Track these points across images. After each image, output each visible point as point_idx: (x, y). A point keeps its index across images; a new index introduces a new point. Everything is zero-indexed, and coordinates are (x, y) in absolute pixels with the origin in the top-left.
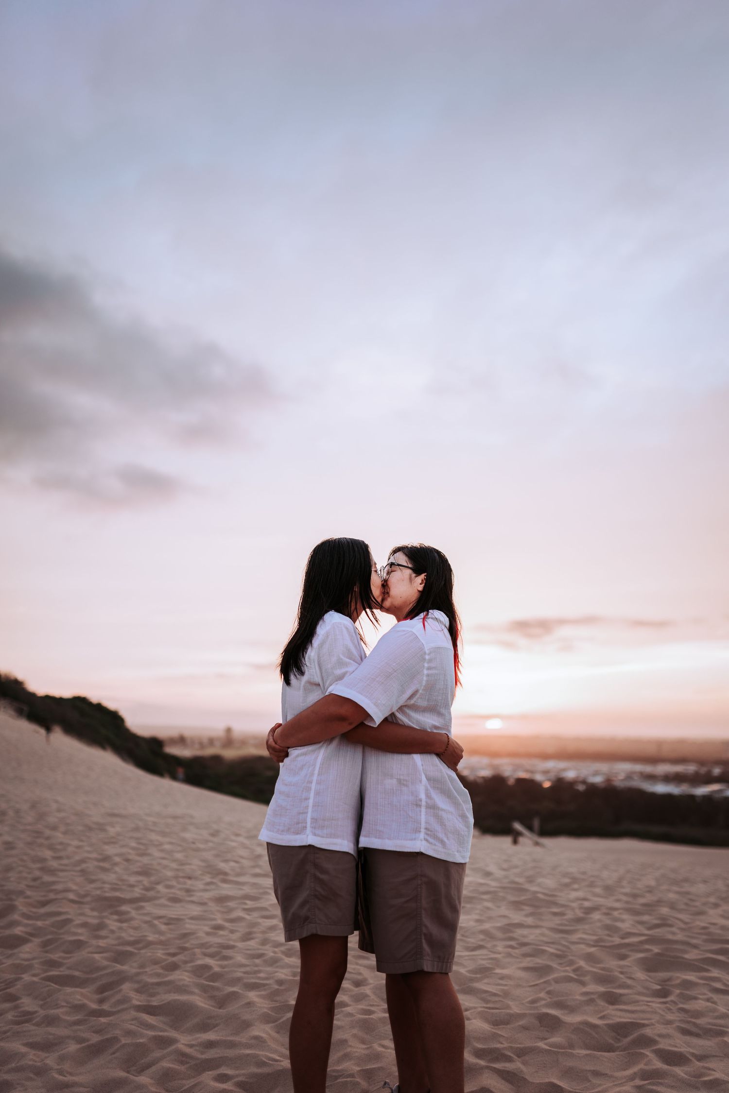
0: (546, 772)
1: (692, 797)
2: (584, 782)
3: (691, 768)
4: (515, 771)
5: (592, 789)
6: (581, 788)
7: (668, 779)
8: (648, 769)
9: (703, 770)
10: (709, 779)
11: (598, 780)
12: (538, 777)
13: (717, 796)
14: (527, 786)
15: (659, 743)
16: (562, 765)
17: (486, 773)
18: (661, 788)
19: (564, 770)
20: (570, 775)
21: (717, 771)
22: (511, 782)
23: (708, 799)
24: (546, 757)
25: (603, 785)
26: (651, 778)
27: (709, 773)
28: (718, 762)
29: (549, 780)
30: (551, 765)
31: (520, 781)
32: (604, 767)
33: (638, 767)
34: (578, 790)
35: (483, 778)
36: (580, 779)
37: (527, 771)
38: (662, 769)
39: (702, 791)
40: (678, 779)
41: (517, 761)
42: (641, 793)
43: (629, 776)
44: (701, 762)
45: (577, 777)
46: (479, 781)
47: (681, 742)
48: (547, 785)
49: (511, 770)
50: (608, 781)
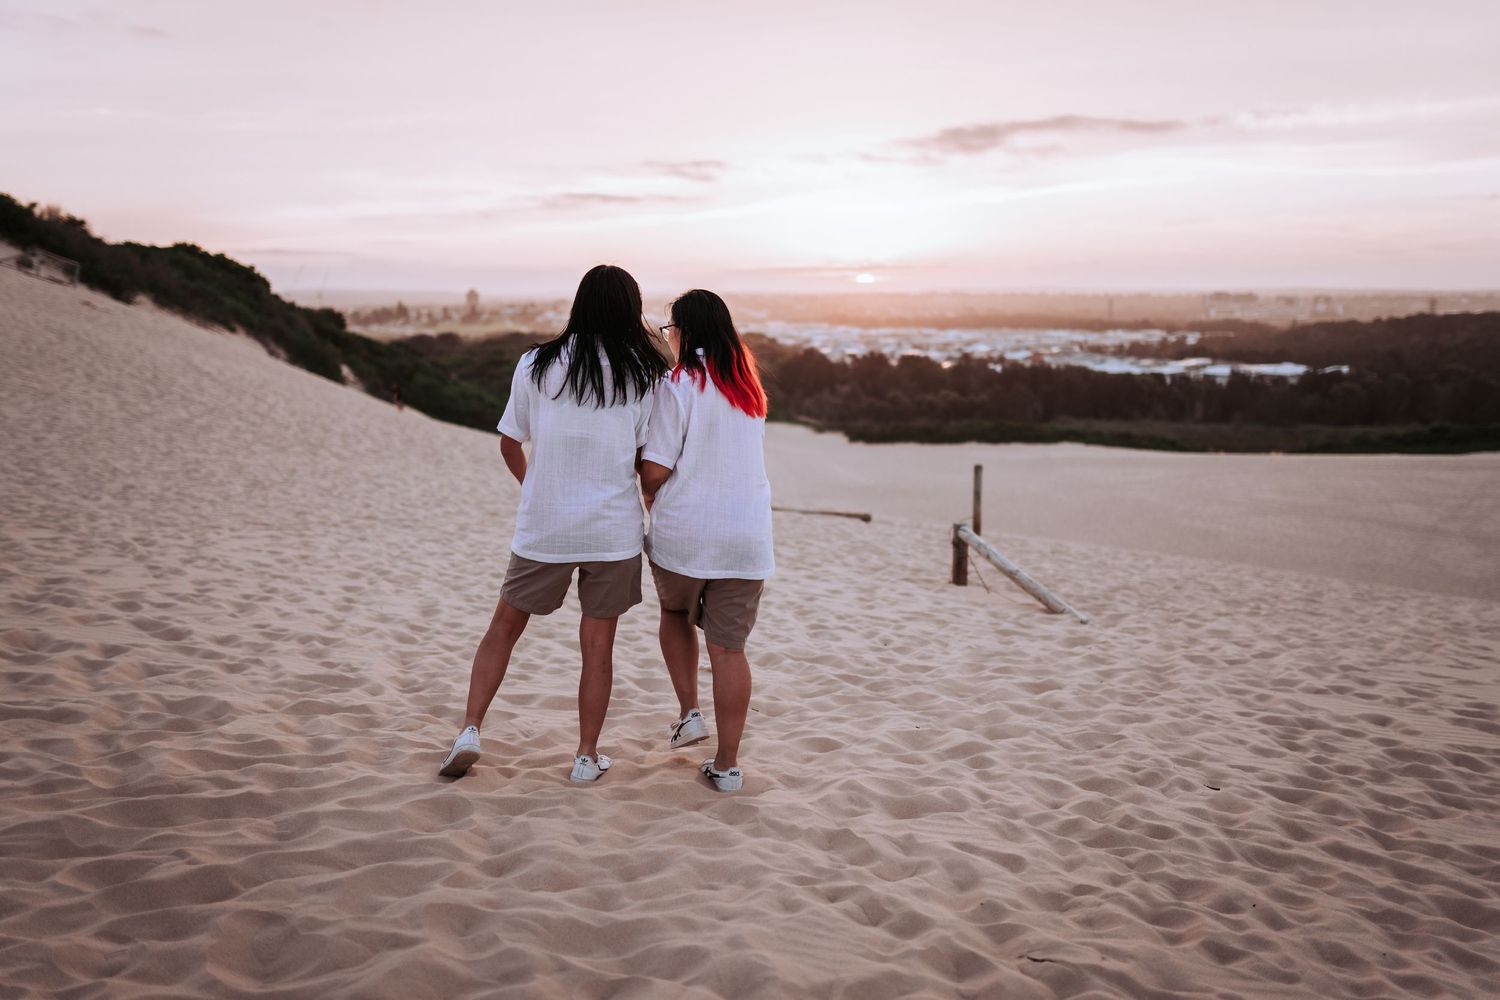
0: (945, 347)
1: (1160, 377)
2: (1001, 360)
3: (1155, 336)
4: (899, 345)
5: (1014, 371)
6: (998, 368)
7: (1120, 352)
8: (1093, 338)
9: (1172, 339)
10: (1181, 352)
11: (1021, 356)
12: (934, 355)
13: (1192, 374)
14: (918, 369)
15: (1111, 300)
16: (968, 335)
17: (860, 351)
18: (1114, 366)
19: (969, 343)
20: (980, 350)
21: (1192, 339)
22: (894, 363)
23: (1181, 380)
24: (944, 324)
25: (1028, 364)
26: (1098, 350)
27: (1182, 341)
28: (1193, 327)
29: (949, 359)
30: (951, 335)
31: (906, 360)
32: (1030, 337)
33: (1079, 336)
34: (993, 371)
35: (853, 356)
36: (995, 355)
37: (916, 347)
38: (1114, 337)
39: (1172, 368)
40: (1137, 351)
41: (902, 331)
42: (1084, 372)
43: (1066, 351)
44: (1170, 328)
45: (989, 353)
46: (848, 361)
47: (1142, 297)
48: (946, 365)
49: (895, 346)
50: (1037, 356)
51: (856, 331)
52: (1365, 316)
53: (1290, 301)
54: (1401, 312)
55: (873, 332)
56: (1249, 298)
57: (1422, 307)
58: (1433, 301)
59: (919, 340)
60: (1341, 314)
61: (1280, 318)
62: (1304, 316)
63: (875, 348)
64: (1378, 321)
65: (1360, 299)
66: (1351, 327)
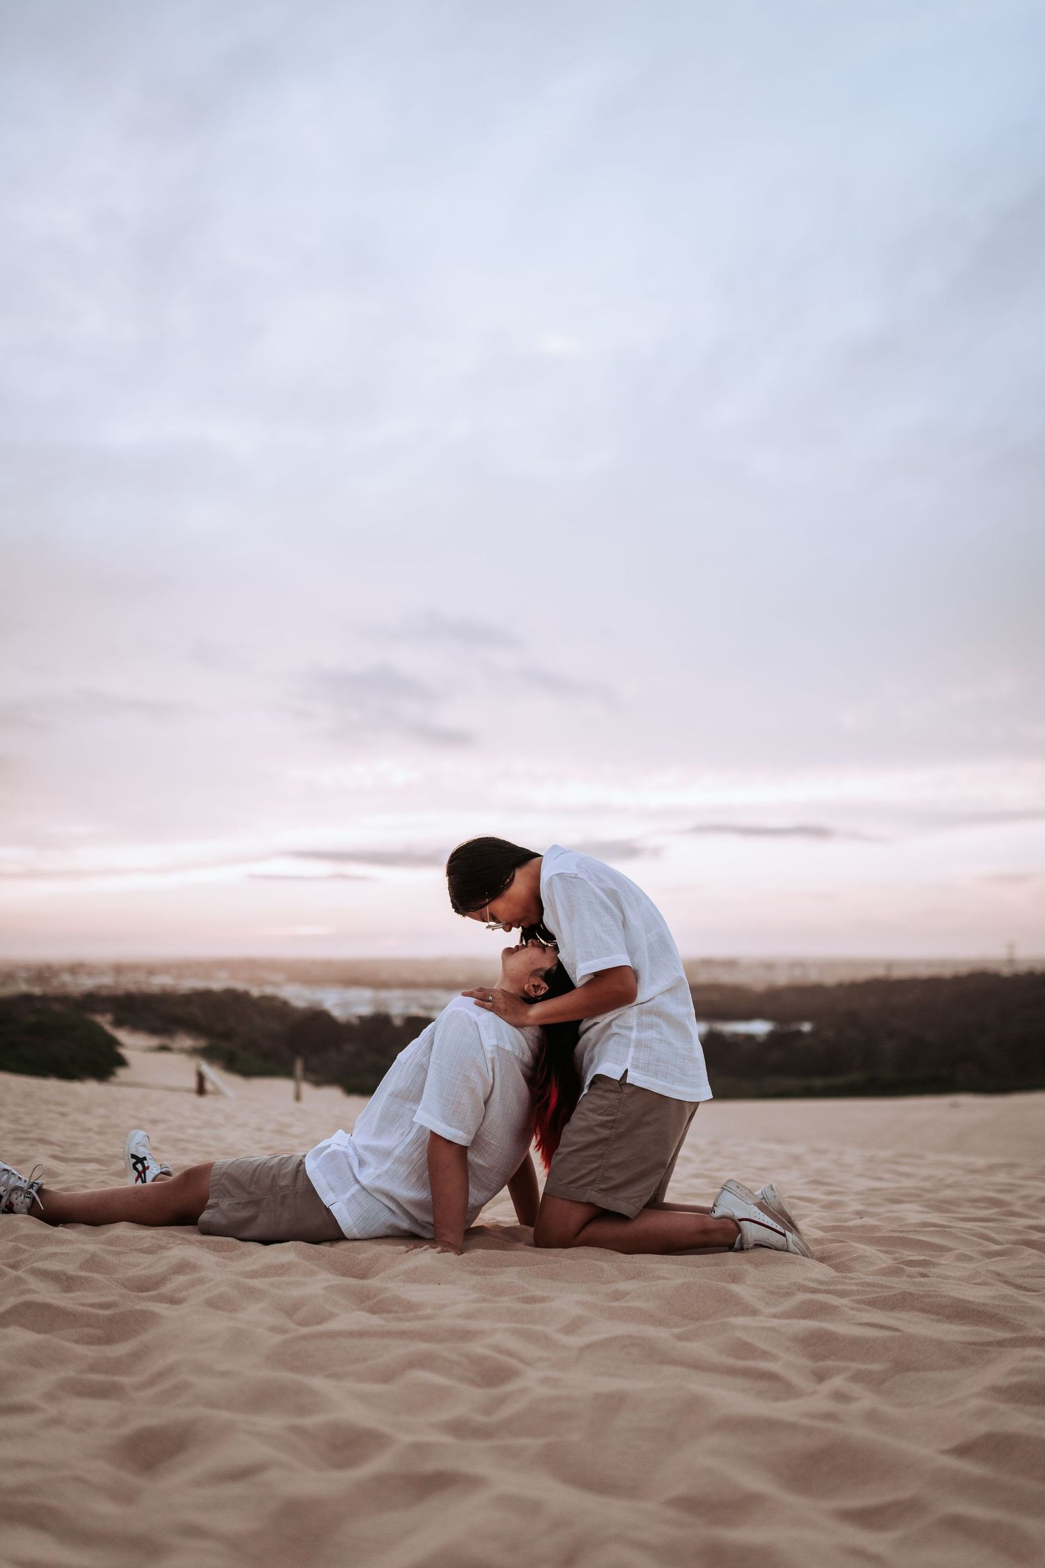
51: (367, 993)
52: (830, 979)
53: (769, 966)
54: (862, 975)
55: (385, 994)
56: (731, 964)
57: (880, 972)
58: (889, 965)
59: (427, 1002)
60: (814, 977)
61: (756, 980)
62: (782, 979)
63: (382, 1010)
64: (840, 986)
65: (829, 965)
66: (817, 990)
